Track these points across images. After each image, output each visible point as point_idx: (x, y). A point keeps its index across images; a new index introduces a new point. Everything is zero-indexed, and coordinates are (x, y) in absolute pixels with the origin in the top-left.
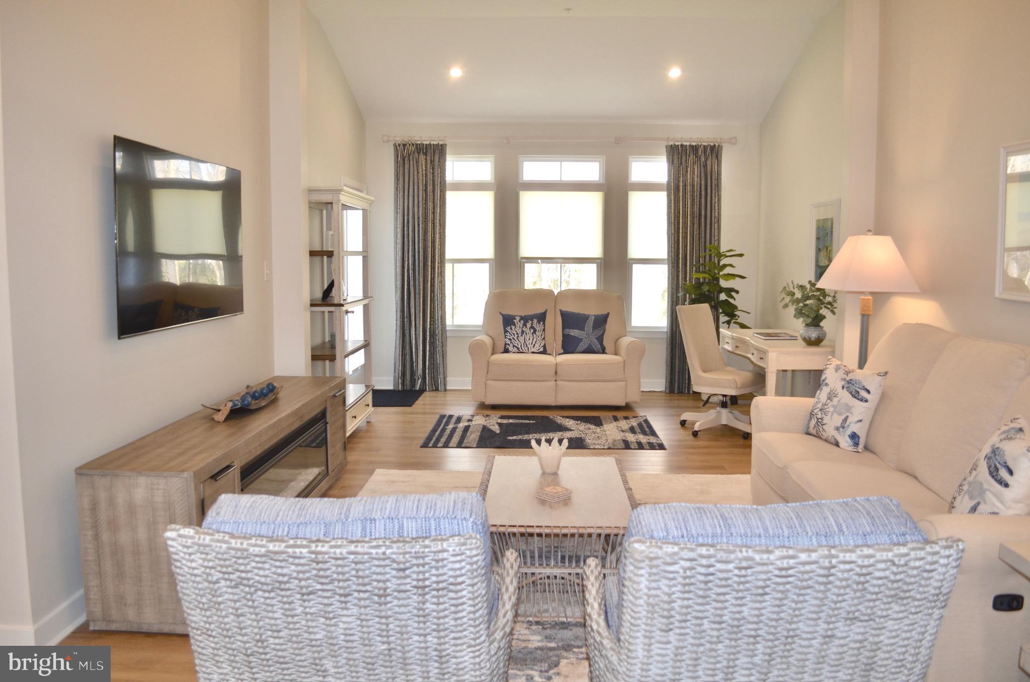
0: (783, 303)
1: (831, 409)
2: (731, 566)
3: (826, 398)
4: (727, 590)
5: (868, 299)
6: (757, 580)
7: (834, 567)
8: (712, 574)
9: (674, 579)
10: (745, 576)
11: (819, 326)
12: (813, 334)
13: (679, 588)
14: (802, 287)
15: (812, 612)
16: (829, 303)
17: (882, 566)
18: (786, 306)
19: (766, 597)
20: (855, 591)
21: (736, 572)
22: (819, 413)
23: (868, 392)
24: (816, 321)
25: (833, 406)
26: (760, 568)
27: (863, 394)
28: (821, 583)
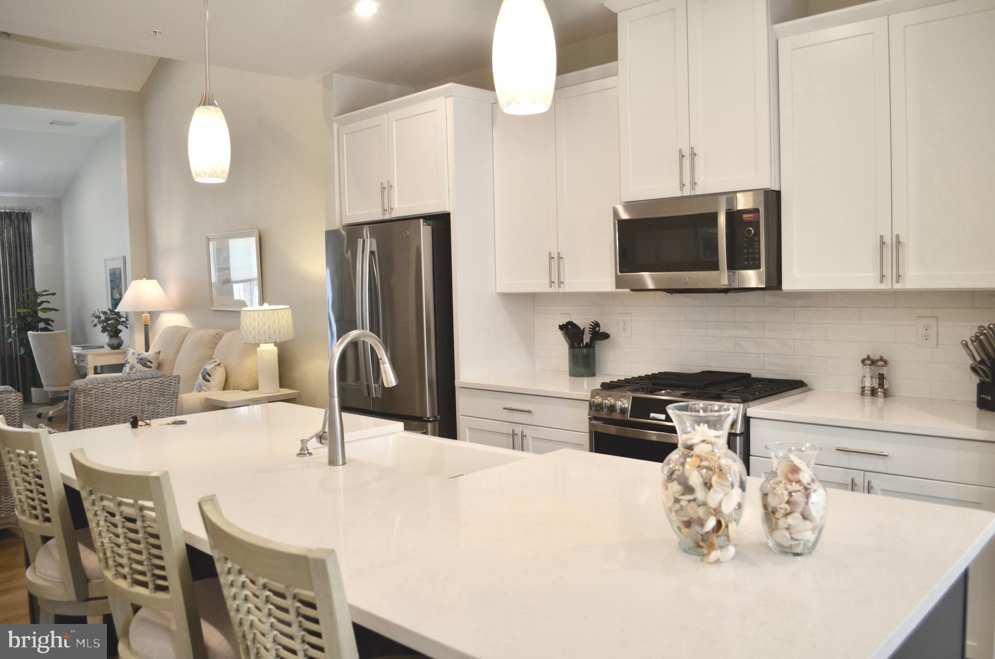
0: (93, 324)
2: (110, 389)
4: (110, 397)
5: (147, 316)
6: (119, 393)
7: (141, 385)
8: (104, 392)
9: (92, 396)
10: (115, 392)
11: (118, 337)
12: (115, 342)
13: (94, 399)
14: (105, 313)
15: (136, 402)
16: (123, 322)
17: (156, 384)
18: (95, 325)
19: (122, 399)
20: (148, 393)
21: (112, 391)
23: (151, 362)
24: (115, 333)
26: (119, 389)
27: (149, 364)
28: (138, 391)
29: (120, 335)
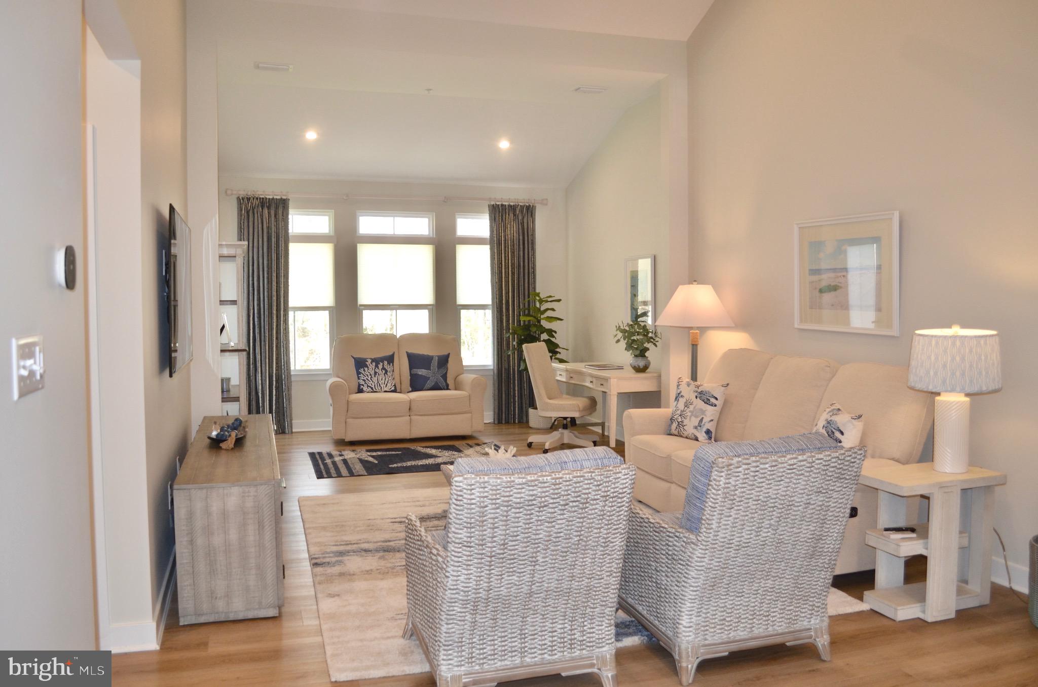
0: (616, 339)
1: (689, 414)
2: (767, 466)
3: (683, 407)
4: (764, 480)
5: (697, 333)
6: (779, 472)
8: (758, 471)
9: (738, 476)
10: (773, 471)
11: (645, 356)
12: (641, 363)
13: (741, 481)
14: (628, 325)
15: (801, 489)
16: (651, 338)
17: (834, 460)
18: (618, 341)
19: (782, 482)
20: (822, 475)
21: (770, 469)
22: (680, 417)
23: (716, 399)
24: (642, 353)
25: (690, 411)
26: (780, 466)
27: (713, 400)
28: (807, 472)
29: (647, 354)
